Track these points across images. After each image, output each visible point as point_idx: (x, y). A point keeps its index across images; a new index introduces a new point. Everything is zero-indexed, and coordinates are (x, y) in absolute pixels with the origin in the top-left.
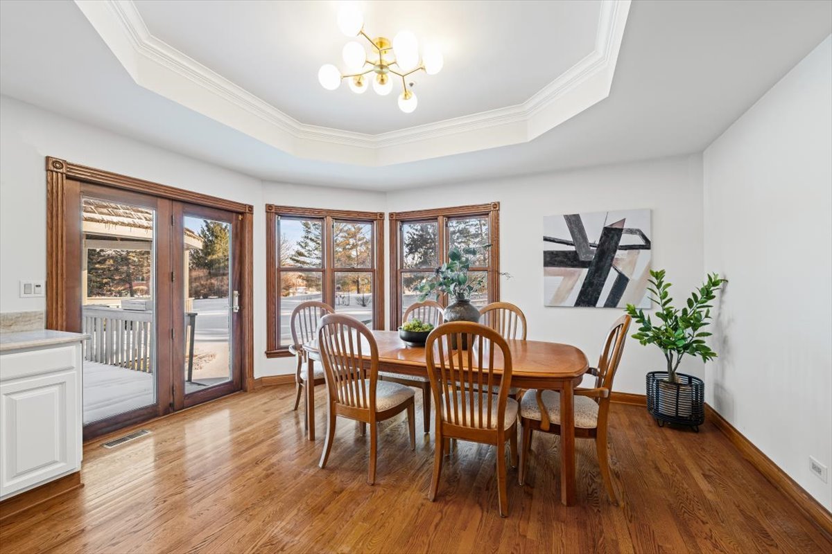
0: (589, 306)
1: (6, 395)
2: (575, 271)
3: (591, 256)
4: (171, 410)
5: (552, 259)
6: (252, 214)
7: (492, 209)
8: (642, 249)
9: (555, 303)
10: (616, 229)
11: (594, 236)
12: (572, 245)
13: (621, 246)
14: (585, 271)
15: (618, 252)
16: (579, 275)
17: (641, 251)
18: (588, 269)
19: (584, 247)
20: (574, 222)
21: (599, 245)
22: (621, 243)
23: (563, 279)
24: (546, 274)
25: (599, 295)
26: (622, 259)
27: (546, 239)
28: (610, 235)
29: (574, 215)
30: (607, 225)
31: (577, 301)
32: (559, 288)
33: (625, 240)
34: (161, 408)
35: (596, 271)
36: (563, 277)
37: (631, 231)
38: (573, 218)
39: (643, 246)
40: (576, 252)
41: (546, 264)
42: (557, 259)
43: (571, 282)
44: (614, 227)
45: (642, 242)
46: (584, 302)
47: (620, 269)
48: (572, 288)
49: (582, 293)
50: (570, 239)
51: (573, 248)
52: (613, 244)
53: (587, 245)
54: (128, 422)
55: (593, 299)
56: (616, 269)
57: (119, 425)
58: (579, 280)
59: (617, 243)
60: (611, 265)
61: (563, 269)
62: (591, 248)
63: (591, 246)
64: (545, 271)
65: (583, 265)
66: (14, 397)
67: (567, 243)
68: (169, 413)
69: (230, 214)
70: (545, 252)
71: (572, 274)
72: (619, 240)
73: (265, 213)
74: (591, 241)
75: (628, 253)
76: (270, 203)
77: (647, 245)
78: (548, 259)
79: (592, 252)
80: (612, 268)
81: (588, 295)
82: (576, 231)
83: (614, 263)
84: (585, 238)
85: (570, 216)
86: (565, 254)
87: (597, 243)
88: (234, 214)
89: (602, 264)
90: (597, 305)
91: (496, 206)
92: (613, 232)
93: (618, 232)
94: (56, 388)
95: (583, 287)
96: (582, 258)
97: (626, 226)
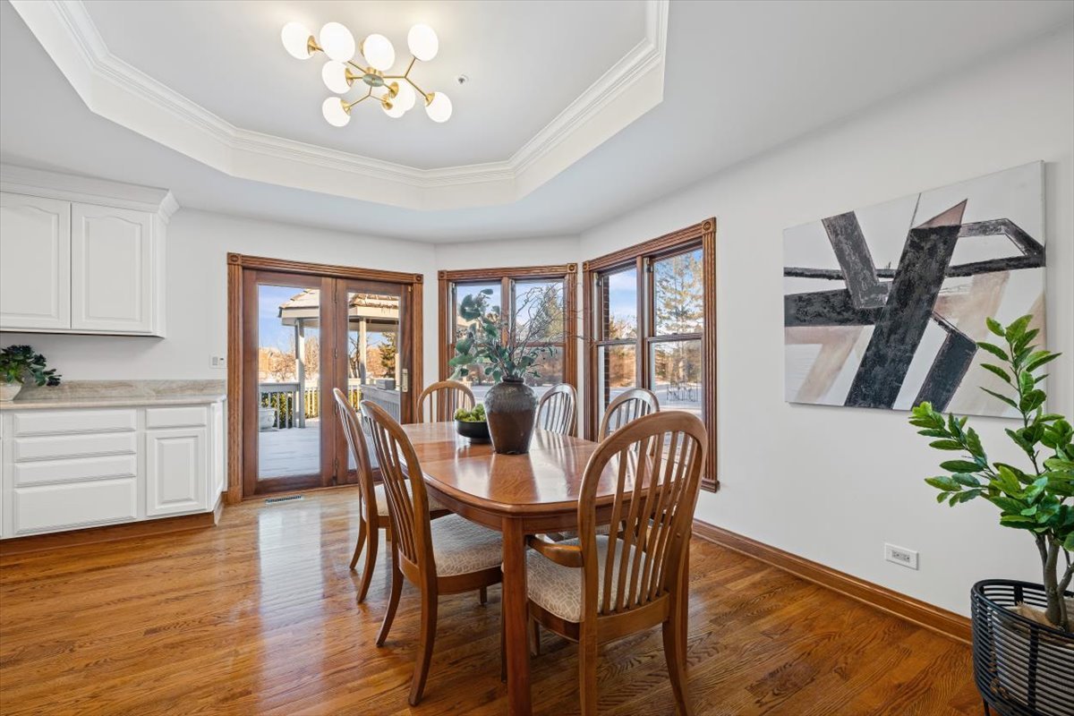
0: (876, 407)
1: (158, 439)
2: (847, 333)
3: (880, 296)
4: (334, 483)
5: (801, 311)
6: (422, 284)
7: (703, 232)
8: (1017, 267)
9: (806, 399)
10: (942, 228)
11: (886, 253)
12: (839, 278)
13: (955, 268)
14: (868, 331)
15: (948, 282)
16: (855, 340)
17: (1013, 273)
18: (873, 327)
19: (864, 279)
20: (845, 231)
21: (899, 273)
22: (954, 261)
23: (823, 350)
24: (789, 339)
25: (901, 382)
26: (959, 299)
27: (788, 273)
28: (927, 246)
29: (843, 215)
30: (919, 222)
31: (851, 393)
32: (814, 368)
33: (966, 250)
34: (324, 478)
35: (892, 331)
36: (819, 346)
37: (983, 228)
38: (842, 222)
39: (1018, 259)
40: (846, 291)
41: (790, 321)
42: (810, 309)
43: (838, 354)
44: (935, 225)
45: (1015, 251)
46: (865, 397)
47: (953, 321)
48: (840, 368)
49: (860, 379)
50: (834, 265)
51: (840, 285)
52: (935, 266)
53: (872, 274)
54: (294, 486)
55: (886, 393)
56: (941, 323)
57: (287, 487)
58: (853, 351)
59: (944, 263)
60: (928, 314)
61: (820, 329)
62: (881, 280)
63: (880, 276)
64: (787, 334)
65: (864, 318)
66: (164, 442)
67: (829, 276)
68: (332, 485)
69: (398, 286)
70: (787, 298)
71: (841, 338)
72: (951, 254)
73: (437, 281)
74: (879, 264)
75: (975, 283)
76: (442, 269)
77: (1034, 254)
78: (793, 311)
79: (883, 289)
80: (931, 323)
81: (874, 383)
82: (847, 248)
83: (935, 308)
84: (866, 261)
85: (836, 218)
86: (826, 297)
87: (895, 266)
88: (403, 286)
89: (907, 311)
90: (896, 405)
91: (711, 224)
92: (933, 237)
93: (948, 235)
94: (192, 440)
95: (863, 364)
96: (861, 303)
97: (968, 219)
